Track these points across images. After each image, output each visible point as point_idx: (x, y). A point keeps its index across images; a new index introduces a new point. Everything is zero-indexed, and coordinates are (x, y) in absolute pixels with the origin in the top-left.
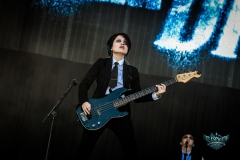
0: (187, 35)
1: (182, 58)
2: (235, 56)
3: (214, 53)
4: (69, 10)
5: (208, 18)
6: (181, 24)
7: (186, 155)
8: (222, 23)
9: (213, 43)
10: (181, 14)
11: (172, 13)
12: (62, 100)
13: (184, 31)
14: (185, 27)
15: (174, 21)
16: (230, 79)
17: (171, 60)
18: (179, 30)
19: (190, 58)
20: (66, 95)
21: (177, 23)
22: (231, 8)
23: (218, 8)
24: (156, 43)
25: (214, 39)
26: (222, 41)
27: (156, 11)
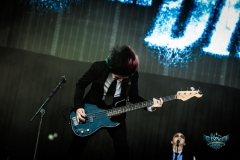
0: (178, 32)
1: (174, 55)
2: (227, 53)
3: (206, 50)
4: (58, 6)
5: (200, 14)
6: (173, 21)
7: (177, 154)
8: (214, 19)
9: (205, 40)
10: (173, 10)
11: (164, 9)
12: (51, 97)
13: (176, 28)
14: (176, 24)
15: (165, 17)
16: (222, 77)
17: (162, 57)
18: (170, 27)
19: (182, 55)
20: (55, 92)
21: (168, 20)
22: (224, 4)
23: (210, 4)
24: (146, 40)
25: (207, 35)
26: (214, 38)
27: (147, 7)
